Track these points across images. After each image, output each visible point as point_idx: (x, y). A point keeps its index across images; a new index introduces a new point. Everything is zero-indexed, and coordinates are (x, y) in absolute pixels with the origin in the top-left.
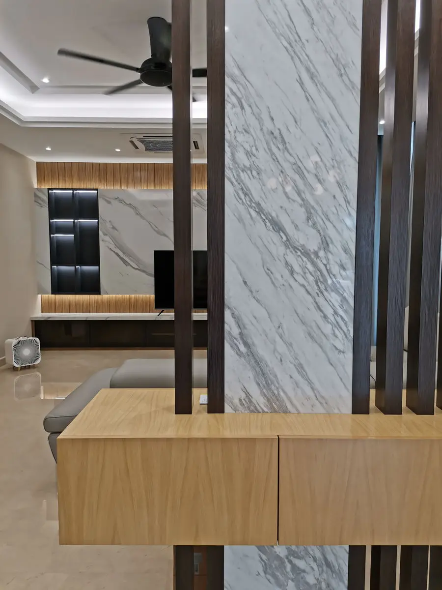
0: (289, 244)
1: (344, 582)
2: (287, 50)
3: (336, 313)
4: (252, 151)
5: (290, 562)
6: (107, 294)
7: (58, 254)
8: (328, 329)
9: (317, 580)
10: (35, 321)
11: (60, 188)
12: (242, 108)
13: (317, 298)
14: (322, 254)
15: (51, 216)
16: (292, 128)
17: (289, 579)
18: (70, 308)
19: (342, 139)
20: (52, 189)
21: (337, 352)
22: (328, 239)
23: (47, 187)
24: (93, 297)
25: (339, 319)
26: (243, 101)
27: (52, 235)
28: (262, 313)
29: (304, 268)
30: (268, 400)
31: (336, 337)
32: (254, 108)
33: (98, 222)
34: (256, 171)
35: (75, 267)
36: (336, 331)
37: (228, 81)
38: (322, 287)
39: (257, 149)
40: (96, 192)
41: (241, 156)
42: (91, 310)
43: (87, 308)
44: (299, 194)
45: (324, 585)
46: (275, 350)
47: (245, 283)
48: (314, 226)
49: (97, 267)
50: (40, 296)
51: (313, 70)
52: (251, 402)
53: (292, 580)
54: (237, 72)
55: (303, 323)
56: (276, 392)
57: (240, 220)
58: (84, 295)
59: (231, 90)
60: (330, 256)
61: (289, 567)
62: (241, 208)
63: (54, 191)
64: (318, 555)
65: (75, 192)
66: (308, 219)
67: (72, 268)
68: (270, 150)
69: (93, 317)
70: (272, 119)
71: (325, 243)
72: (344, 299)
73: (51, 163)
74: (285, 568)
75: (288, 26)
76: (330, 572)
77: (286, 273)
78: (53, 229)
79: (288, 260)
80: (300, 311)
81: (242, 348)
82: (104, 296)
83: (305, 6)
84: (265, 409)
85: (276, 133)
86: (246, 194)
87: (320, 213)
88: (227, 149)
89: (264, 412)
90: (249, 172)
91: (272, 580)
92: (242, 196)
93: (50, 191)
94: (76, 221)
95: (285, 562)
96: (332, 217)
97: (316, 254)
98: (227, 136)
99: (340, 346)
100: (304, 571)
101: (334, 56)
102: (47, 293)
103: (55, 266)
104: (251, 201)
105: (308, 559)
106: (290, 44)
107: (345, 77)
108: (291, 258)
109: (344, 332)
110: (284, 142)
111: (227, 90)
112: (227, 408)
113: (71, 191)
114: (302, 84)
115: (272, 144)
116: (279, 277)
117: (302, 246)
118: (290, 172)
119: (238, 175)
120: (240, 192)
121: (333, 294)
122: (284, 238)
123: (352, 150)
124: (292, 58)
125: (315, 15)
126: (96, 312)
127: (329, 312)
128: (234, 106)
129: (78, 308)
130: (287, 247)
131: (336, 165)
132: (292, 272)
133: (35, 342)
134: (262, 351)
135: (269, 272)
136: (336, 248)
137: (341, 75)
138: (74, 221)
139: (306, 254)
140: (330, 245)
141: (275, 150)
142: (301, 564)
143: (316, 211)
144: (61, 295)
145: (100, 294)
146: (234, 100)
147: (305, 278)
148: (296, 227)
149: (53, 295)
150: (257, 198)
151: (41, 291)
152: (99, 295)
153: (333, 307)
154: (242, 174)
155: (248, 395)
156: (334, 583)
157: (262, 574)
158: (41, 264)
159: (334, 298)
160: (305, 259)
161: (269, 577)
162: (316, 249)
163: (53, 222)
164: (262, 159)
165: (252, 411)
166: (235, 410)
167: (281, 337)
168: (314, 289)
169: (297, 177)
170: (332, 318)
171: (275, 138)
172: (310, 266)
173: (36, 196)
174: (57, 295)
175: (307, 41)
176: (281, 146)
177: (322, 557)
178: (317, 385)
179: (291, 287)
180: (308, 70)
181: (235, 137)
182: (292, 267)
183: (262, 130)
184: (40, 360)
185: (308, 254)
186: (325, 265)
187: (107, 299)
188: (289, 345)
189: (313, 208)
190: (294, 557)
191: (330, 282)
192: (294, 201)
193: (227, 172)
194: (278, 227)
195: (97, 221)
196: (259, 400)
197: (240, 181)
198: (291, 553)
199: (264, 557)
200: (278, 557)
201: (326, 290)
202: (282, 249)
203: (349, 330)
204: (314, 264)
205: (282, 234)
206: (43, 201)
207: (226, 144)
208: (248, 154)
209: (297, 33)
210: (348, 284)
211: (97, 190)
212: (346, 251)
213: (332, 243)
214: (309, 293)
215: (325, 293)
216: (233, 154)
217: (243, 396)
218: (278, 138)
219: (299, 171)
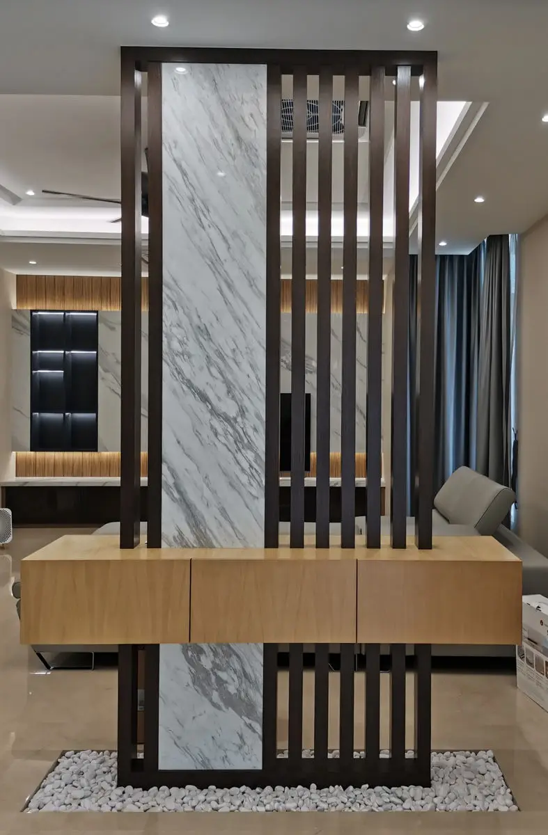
0: (214, 412)
1: (260, 693)
2: (210, 268)
3: (251, 466)
4: (183, 341)
5: (215, 674)
6: (107, 451)
7: (42, 396)
8: (244, 479)
9: (237, 690)
10: (6, 487)
11: (48, 309)
12: (176, 309)
13: (236, 454)
14: (239, 419)
15: (34, 347)
16: (215, 324)
17: (213, 689)
18: (55, 470)
19: (253, 332)
20: (37, 311)
21: (252, 498)
22: (244, 408)
23: (30, 308)
24: (87, 455)
25: (254, 471)
26: (177, 304)
27: (34, 372)
28: (192, 467)
29: (226, 431)
30: (197, 537)
31: (252, 485)
32: (186, 309)
33: (97, 354)
34: (186, 355)
35: (64, 415)
36: (252, 481)
37: (165, 289)
38: (240, 445)
39: (187, 339)
40: (96, 314)
41: (176, 345)
42: (85, 474)
43: (78, 470)
44: (221, 373)
45: (243, 695)
46: (202, 497)
47: (179, 442)
48: (233, 398)
49: (95, 414)
50: (14, 453)
51: (229, 280)
52: (183, 538)
53: (217, 690)
54: (172, 283)
55: (225, 474)
56: (203, 531)
57: (174, 392)
58: (75, 453)
59: (167, 296)
60: (245, 421)
61: (213, 678)
62: (175, 383)
63: (39, 313)
64: (237, 666)
65: (67, 314)
66: (229, 392)
67: (60, 416)
68: (198, 339)
69: (88, 483)
70: (199, 317)
71: (242, 412)
72: (257, 455)
73: (37, 276)
74: (211, 679)
75: (211, 250)
76: (248, 683)
77: (211, 434)
78: (36, 363)
79: (212, 424)
80: (223, 464)
81: (176, 495)
82: (102, 453)
83: (223, 236)
84: (195, 545)
85: (203, 327)
86: (179, 373)
87: (237, 387)
88: (165, 339)
89: (193, 547)
90: (182, 356)
91: (200, 691)
92: (176, 375)
93: (34, 314)
94: (67, 352)
95: (210, 674)
96: (247, 392)
97: (235, 419)
98: (164, 329)
99: (254, 492)
100: (226, 682)
101: (246, 273)
102: (25, 450)
103: (38, 414)
104: (183, 378)
105: (229, 670)
106: (212, 262)
107: (254, 287)
108: (216, 423)
109: (257, 481)
110: (208, 334)
111: (164, 296)
112: (164, 544)
113: (63, 314)
114: (221, 291)
115: (199, 336)
116: (206, 438)
117: (224, 413)
118: (214, 358)
119: (173, 359)
120: (175, 372)
121: (249, 451)
122: (210, 407)
123: (261, 340)
124: (214, 273)
125: (230, 242)
126: (91, 476)
127: (245, 465)
128: (169, 307)
129: (66, 469)
130: (212, 414)
131: (249, 351)
132: (216, 434)
133: (5, 514)
134: (192, 497)
135: (197, 434)
136: (251, 415)
137: (251, 286)
138: (64, 353)
139: (227, 419)
140: (246, 413)
141: (201, 340)
142: (223, 675)
143: (234, 387)
144: (44, 453)
145: (97, 451)
146: (170, 303)
147: (226, 438)
148: (219, 399)
149: (32, 453)
150: (188, 376)
151: (16, 447)
152: (95, 453)
153: (248, 461)
154: (176, 357)
155: (180, 533)
156: (251, 692)
157: (191, 684)
158: (18, 411)
159: (250, 455)
160: (226, 424)
161: (197, 688)
162: (235, 416)
163: (36, 354)
164: (192, 347)
165: (185, 547)
166: (170, 545)
167: (208, 485)
168: (233, 447)
169: (219, 361)
170: (248, 471)
171: (202, 331)
172: (231, 430)
173: (14, 319)
174: (37, 453)
175: (225, 260)
176: (206, 337)
177: (241, 671)
178: (237, 525)
179: (215, 445)
180: (226, 281)
181: (171, 330)
182: (216, 429)
183: (191, 324)
184: (11, 538)
185: (228, 420)
186: (242, 428)
187: (107, 456)
188: (214, 492)
189: (232, 384)
190: (218, 669)
191: (246, 441)
192: (216, 379)
193: (165, 356)
194: (204, 398)
195: (95, 352)
196: (190, 536)
197: (175, 363)
198: (216, 666)
199: (193, 670)
200: (204, 670)
201: (243, 448)
202: (208, 416)
203: (262, 481)
204: (233, 427)
205: (208, 404)
206: (25, 327)
207: (164, 336)
208: (181, 343)
209: (217, 255)
210: (260, 442)
211: (97, 312)
212: (258, 416)
213: (247, 411)
214: (230, 451)
215: (243, 451)
216: (169, 344)
217: (176, 533)
218: (203, 332)
219: (221, 356)
